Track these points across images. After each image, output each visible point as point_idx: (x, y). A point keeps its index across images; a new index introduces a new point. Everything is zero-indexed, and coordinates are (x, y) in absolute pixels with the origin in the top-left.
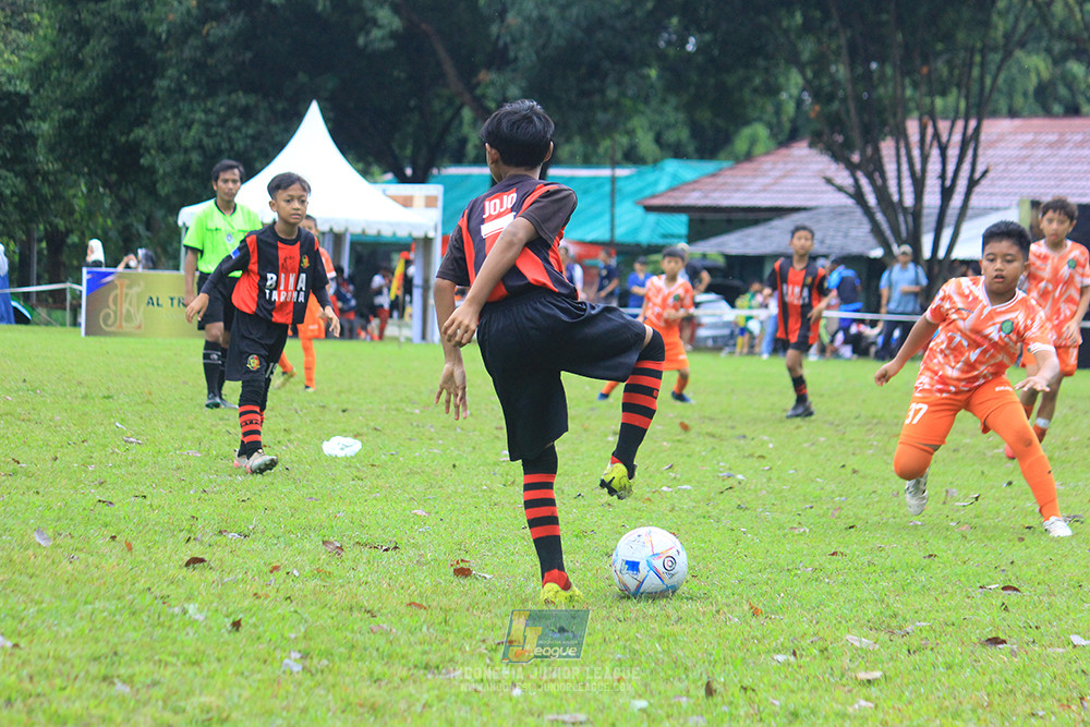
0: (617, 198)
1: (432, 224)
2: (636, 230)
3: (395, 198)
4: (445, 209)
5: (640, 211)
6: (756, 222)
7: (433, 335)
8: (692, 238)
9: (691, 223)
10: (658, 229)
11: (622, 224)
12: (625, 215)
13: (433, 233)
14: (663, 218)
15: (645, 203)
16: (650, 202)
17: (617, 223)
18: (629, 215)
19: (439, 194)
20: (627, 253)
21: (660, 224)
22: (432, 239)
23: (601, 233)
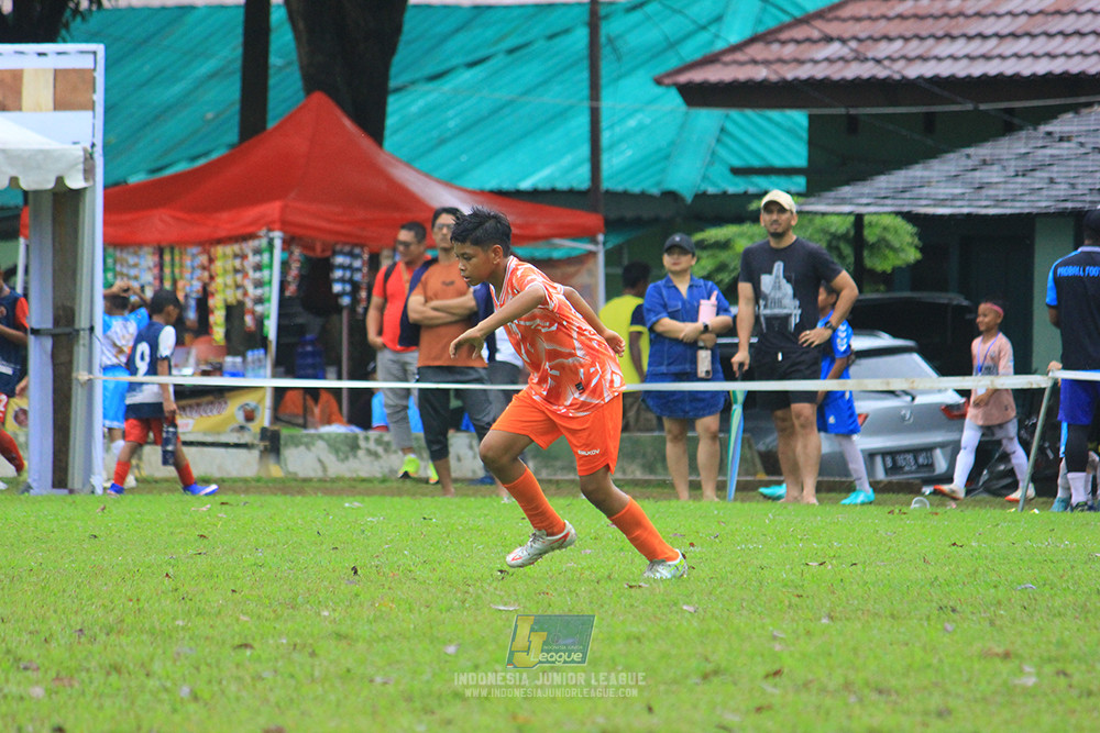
0: (606, 68)
1: (78, 152)
2: (666, 156)
4: (107, 110)
5: (674, 99)
6: (1007, 125)
7: (88, 470)
8: (822, 175)
9: (818, 135)
10: (722, 152)
11: (621, 140)
12: (631, 114)
13: (81, 176)
14: (735, 122)
15: (683, 78)
16: (697, 76)
17: (606, 137)
18: (639, 116)
19: (94, 69)
20: (638, 222)
21: (726, 139)
22: (78, 194)
23: (561, 167)
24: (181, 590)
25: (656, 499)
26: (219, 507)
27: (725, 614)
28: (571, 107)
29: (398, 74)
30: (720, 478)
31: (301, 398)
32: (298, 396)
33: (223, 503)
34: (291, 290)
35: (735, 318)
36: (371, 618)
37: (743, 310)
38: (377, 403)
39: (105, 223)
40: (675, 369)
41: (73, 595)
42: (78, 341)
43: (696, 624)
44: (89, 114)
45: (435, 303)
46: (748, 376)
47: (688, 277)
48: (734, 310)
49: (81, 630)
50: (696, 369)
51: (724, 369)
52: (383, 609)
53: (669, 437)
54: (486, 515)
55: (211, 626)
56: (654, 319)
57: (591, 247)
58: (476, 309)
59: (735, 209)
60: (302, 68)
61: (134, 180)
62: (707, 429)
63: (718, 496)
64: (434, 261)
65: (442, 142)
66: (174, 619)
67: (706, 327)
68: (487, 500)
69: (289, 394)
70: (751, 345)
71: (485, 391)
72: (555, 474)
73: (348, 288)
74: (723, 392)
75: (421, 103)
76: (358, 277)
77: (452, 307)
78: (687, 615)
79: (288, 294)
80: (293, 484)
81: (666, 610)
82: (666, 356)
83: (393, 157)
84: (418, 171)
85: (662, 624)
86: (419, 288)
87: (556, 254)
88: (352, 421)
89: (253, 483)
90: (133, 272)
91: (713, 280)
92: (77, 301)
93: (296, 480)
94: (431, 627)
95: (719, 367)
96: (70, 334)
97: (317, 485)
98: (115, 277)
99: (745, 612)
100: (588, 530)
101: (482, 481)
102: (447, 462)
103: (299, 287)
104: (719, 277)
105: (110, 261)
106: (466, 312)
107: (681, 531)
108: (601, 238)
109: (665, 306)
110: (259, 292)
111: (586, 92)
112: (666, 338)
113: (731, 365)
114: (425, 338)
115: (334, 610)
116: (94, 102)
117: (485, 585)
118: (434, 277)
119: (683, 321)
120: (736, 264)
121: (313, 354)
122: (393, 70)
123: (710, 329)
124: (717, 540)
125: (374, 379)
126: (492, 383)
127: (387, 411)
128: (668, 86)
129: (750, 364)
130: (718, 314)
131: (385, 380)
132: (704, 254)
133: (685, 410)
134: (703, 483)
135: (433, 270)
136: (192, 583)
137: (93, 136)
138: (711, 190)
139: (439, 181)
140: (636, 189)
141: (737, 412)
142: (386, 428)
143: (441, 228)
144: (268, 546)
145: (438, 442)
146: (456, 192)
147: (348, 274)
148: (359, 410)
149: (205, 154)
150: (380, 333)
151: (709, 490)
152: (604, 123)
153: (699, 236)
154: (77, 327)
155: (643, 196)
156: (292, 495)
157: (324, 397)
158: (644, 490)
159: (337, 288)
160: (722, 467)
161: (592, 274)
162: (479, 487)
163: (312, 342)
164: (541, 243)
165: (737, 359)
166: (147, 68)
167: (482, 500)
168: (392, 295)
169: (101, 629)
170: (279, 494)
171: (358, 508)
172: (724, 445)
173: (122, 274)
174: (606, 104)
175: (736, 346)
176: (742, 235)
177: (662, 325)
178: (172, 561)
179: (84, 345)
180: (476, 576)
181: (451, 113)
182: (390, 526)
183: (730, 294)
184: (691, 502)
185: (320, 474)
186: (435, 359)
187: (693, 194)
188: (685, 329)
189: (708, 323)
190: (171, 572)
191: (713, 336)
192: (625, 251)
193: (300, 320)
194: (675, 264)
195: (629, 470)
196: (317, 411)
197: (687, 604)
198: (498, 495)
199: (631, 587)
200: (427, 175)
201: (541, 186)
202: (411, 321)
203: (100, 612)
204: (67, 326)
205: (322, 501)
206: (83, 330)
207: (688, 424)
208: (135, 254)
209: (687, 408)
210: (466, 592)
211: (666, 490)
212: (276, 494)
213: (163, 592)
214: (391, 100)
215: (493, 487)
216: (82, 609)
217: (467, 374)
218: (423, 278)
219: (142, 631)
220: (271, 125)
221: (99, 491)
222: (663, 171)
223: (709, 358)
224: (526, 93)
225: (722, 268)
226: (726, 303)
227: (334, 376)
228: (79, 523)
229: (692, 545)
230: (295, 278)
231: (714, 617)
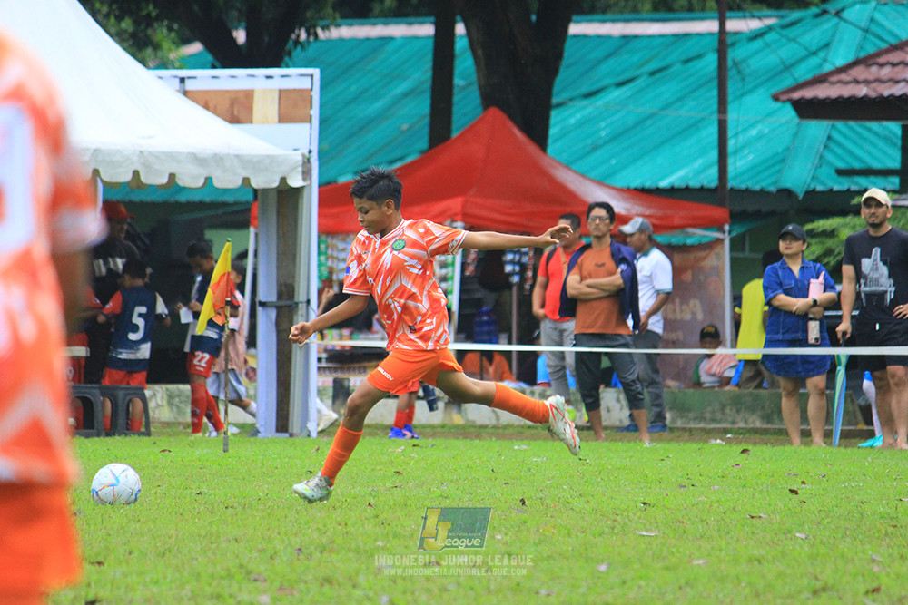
0: (732, 87)
1: (298, 157)
2: (782, 159)
3: (206, 101)
4: (321, 123)
5: (789, 113)
7: (305, 418)
10: (829, 156)
11: (743, 147)
12: (753, 125)
13: (300, 177)
14: (840, 132)
15: (796, 95)
16: (809, 93)
17: (731, 144)
18: (760, 127)
19: (312, 89)
20: (758, 215)
21: (832, 146)
22: (298, 191)
23: (695, 169)
24: (382, 517)
25: (774, 444)
26: (412, 448)
27: (832, 541)
28: (703, 119)
29: (559, 93)
30: (827, 428)
31: (478, 359)
32: (476, 358)
33: (414, 446)
34: (470, 270)
35: (839, 294)
36: (536, 541)
37: (846, 288)
38: (541, 364)
39: (320, 215)
40: (788, 336)
41: (293, 520)
42: (297, 312)
43: (807, 549)
44: (307, 126)
45: (589, 281)
46: (850, 343)
47: (800, 260)
48: (839, 288)
49: (299, 549)
50: (807, 336)
51: (830, 337)
52: (547, 534)
53: (784, 393)
54: (631, 457)
55: (406, 547)
56: (772, 295)
57: (719, 235)
58: (623, 286)
59: (840, 204)
60: (481, 87)
61: (342, 180)
62: (816, 387)
63: (825, 443)
64: (587, 247)
65: (595, 148)
66: (376, 540)
67: (815, 302)
68: (632, 444)
69: (469, 355)
70: (853, 317)
71: (630, 354)
72: (688, 423)
73: (517, 268)
74: (830, 356)
75: (579, 116)
76: (525, 259)
77: (602, 285)
78: (800, 541)
79: (467, 273)
80: (472, 430)
81: (782, 537)
82: (781, 326)
83: (553, 160)
84: (576, 172)
85: (779, 548)
86: (576, 269)
87: (689, 241)
88: (520, 378)
89: (439, 429)
90: (342, 255)
91: (820, 262)
92: (297, 279)
93: (474, 427)
94: (586, 549)
95: (826, 334)
96: (289, 306)
97: (492, 431)
98: (327, 259)
99: (848, 539)
100: (716, 470)
101: (627, 429)
102: (599, 412)
103: (477, 267)
104: (826, 260)
105: (323, 246)
106: (615, 289)
107: (795, 471)
108: (727, 227)
109: (780, 284)
110: (444, 272)
111: (715, 107)
112: (781, 310)
113: (835, 334)
114: (581, 310)
115: (506, 534)
116: (311, 116)
117: (631, 515)
118: (588, 260)
119: (796, 296)
120: (840, 249)
121: (488, 323)
122: (556, 89)
123: (818, 303)
124: (824, 479)
125: (539, 344)
126: (636, 348)
127: (549, 370)
128: (784, 102)
129: (852, 332)
130: (825, 291)
131: (547, 345)
132: (813, 241)
133: (797, 371)
134: (812, 431)
135: (586, 254)
136: (390, 511)
137: (310, 144)
138: (820, 188)
139: (593, 181)
140: (757, 187)
141: (841, 373)
142: (548, 384)
143: (594, 220)
144: (452, 481)
145: (591, 396)
146: (607, 190)
147: (517, 257)
148: (526, 369)
149: (401, 159)
150: (543, 306)
151: (817, 437)
152: (730, 133)
153: (809, 226)
154: (296, 300)
155: (763, 193)
156: (471, 439)
157: (497, 358)
158: (763, 437)
159: (508, 268)
160: (828, 418)
161: (719, 257)
162: (625, 433)
163: (487, 313)
164: (677, 232)
165: (841, 328)
166: (353, 88)
167: (628, 444)
168: (553, 274)
169: (316, 549)
170: (461, 437)
171: (525, 450)
172: (830, 400)
173: (332, 257)
174: (732, 116)
175: (840, 317)
176: (845, 225)
177: (779, 301)
178: (374, 493)
179: (302, 315)
180: (623, 507)
181: (603, 124)
182: (552, 465)
183: (836, 274)
184: (803, 447)
185: (494, 422)
186: (588, 328)
187: (804, 192)
188: (797, 304)
189: (817, 298)
190: (372, 502)
191: (821, 309)
192: (747, 238)
193: (478, 295)
194: (787, 248)
195: (750, 420)
196: (491, 370)
197: (800, 532)
198: (641, 440)
199: (752, 517)
200: (583, 176)
201: (677, 185)
202: (569, 295)
203: (316, 535)
204: (287, 300)
205: (496, 445)
206: (302, 302)
207: (800, 382)
208: (344, 240)
209: (800, 369)
210: (615, 521)
211: (781, 437)
212: (457, 438)
213: (366, 519)
214: (554, 113)
215: (637, 434)
216: (300, 532)
217: (616, 340)
218: (580, 261)
219: (349, 550)
220: (455, 134)
221: (314, 434)
222: (779, 171)
223: (818, 328)
224: (666, 107)
225: (829, 252)
226: (832, 282)
227: (506, 341)
228: (298, 461)
229: (803, 483)
230: (474, 260)
231: (822, 543)
